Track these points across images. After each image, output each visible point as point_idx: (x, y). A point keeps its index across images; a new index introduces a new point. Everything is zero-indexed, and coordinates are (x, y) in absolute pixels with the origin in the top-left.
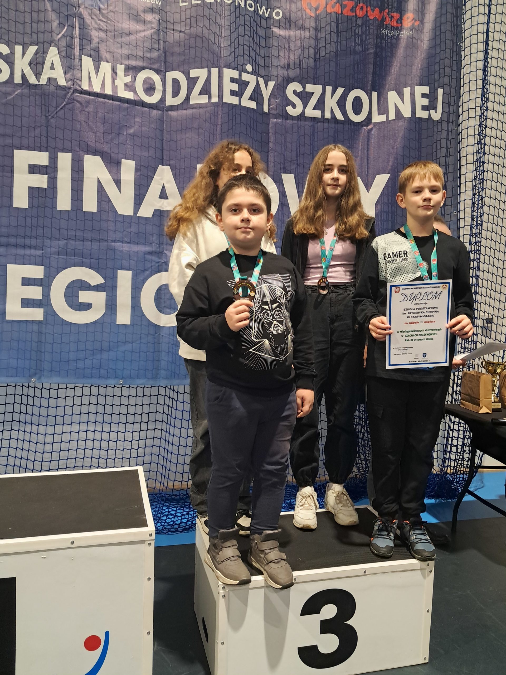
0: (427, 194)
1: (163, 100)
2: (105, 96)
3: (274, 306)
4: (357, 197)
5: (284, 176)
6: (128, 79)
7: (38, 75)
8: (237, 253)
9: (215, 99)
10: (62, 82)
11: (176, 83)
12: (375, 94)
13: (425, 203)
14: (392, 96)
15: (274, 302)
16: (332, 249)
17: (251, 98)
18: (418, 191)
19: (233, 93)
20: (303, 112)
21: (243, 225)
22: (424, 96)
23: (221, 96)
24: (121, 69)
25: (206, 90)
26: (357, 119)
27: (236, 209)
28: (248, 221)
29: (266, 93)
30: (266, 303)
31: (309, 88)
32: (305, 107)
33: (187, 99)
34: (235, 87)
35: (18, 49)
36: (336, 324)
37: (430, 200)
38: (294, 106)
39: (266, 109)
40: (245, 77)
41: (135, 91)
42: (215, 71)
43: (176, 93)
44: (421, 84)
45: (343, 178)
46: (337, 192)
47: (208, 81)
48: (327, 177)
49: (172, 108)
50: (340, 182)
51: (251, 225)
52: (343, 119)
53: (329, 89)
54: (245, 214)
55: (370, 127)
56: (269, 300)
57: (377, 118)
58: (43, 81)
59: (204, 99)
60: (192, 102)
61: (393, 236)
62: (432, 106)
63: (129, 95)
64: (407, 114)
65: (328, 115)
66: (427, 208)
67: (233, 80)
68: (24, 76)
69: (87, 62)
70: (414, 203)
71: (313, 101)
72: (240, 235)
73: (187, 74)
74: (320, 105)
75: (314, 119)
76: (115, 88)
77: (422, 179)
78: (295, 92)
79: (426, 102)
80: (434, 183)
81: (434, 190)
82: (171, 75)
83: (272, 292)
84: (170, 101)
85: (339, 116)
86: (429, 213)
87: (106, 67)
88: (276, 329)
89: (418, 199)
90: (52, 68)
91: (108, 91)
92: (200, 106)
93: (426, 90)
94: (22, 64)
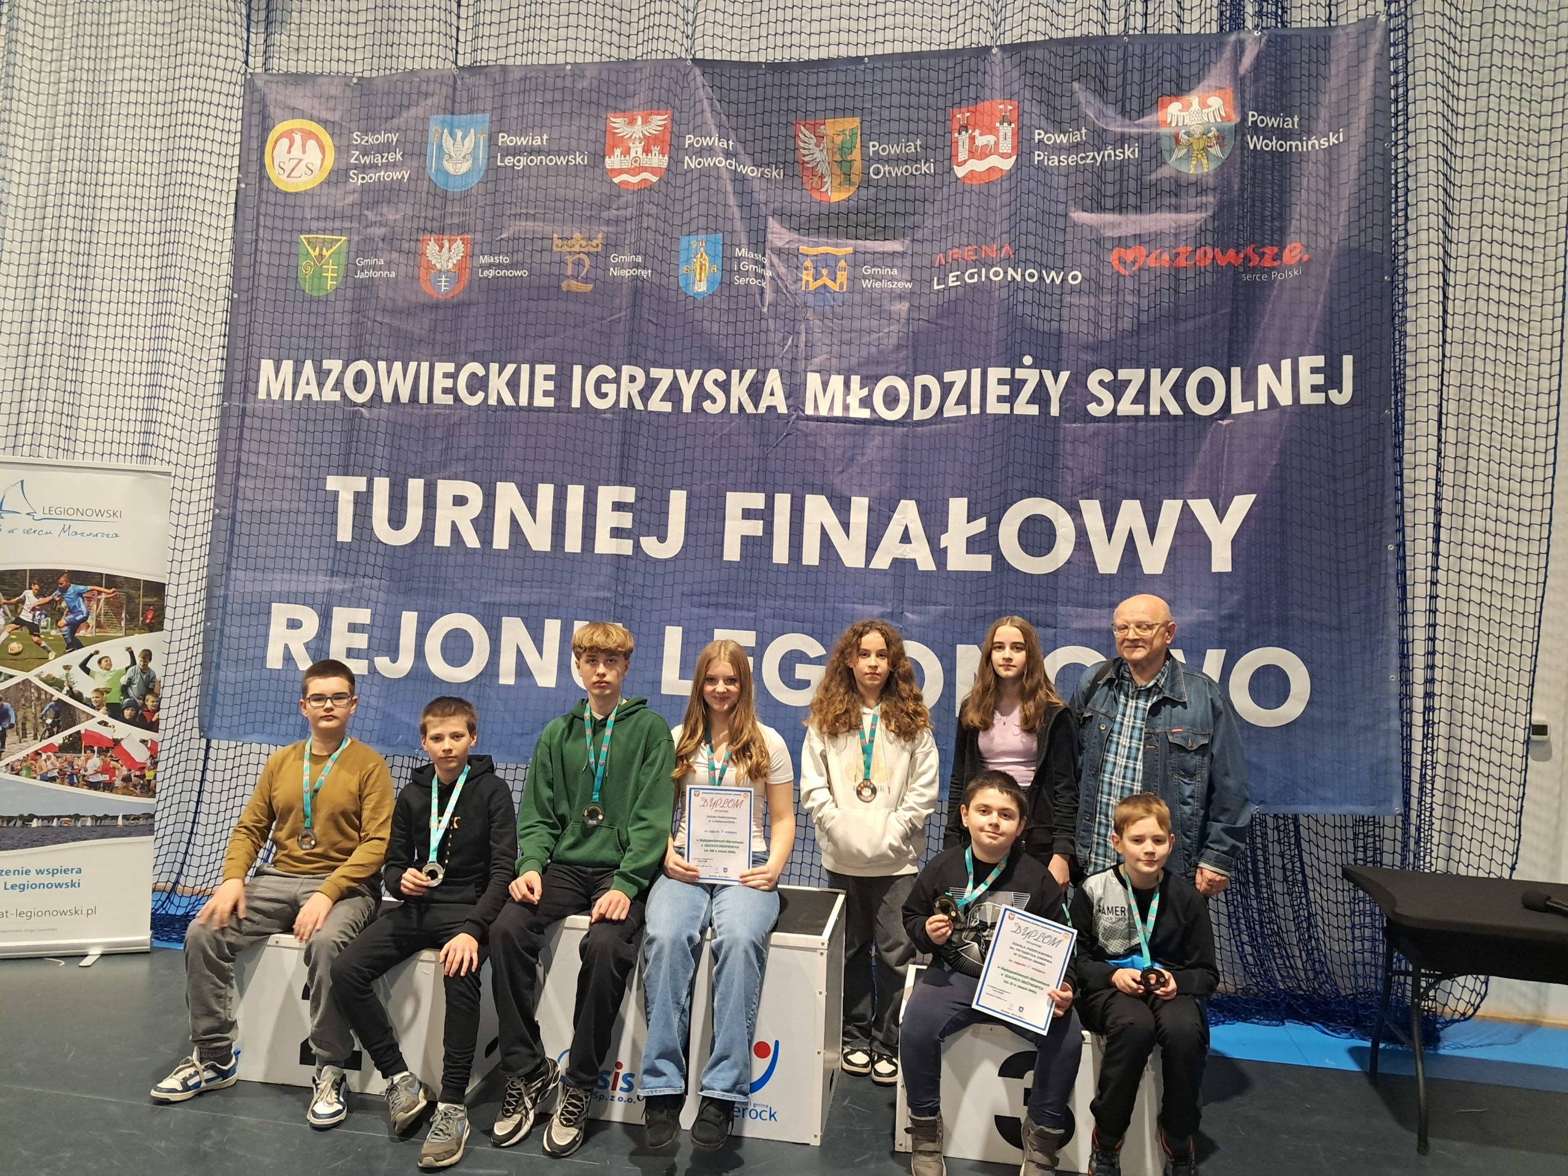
1: (910, 411)
2: (837, 420)
5: (1084, 504)
6: (865, 392)
7: (756, 401)
9: (975, 410)
10: (782, 409)
11: (926, 390)
12: (1236, 372)
14: (1265, 372)
17: (1031, 401)
19: (1001, 399)
20: (1114, 411)
22: (1315, 370)
23: (984, 406)
24: (855, 380)
25: (964, 398)
26: (1203, 410)
29: (1055, 390)
31: (1123, 374)
32: (1117, 402)
33: (941, 410)
34: (1005, 390)
35: (735, 373)
38: (1100, 402)
39: (1055, 411)
40: (1020, 373)
43: (925, 405)
44: (1314, 353)
47: (968, 384)
49: (922, 423)
52: (1181, 413)
53: (1156, 373)
55: (1226, 421)
57: (1239, 407)
58: (762, 409)
59: (962, 411)
60: (946, 415)
62: (1333, 380)
63: (865, 414)
64: (1286, 400)
65: (1155, 410)
67: (1001, 382)
68: (741, 407)
69: (814, 379)
71: (1131, 392)
73: (940, 379)
74: (1143, 395)
75: (1131, 418)
76: (846, 407)
78: (1101, 382)
79: (1319, 379)
82: (921, 380)
84: (919, 414)
85: (1174, 409)
87: (837, 381)
90: (772, 394)
91: (838, 412)
92: (956, 420)
93: (1319, 360)
94: (739, 391)
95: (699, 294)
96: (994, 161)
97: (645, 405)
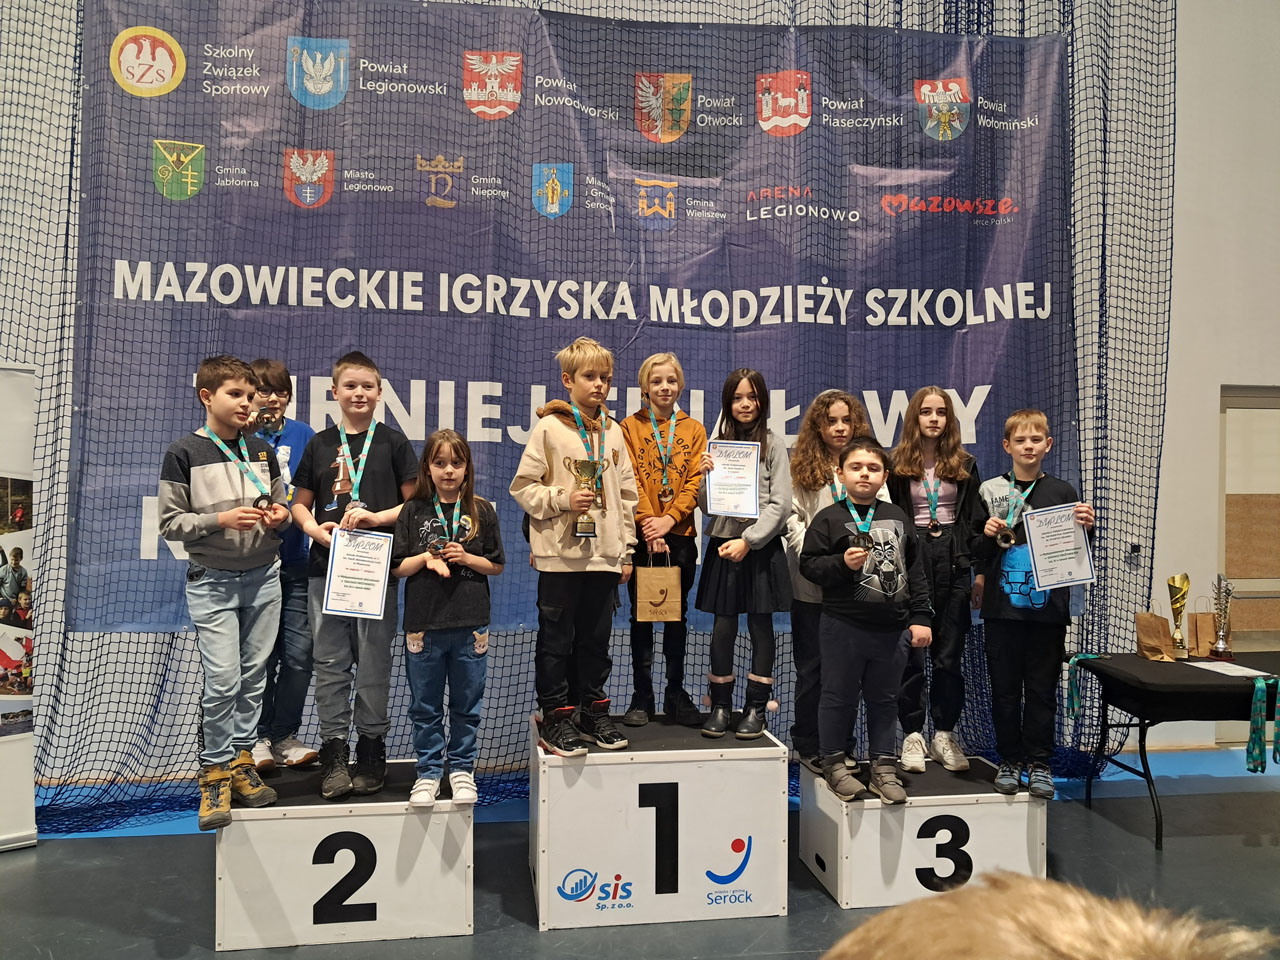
0: (1029, 444)
1: (730, 319)
2: (675, 326)
3: (887, 547)
4: (956, 439)
5: (866, 394)
6: (695, 303)
7: (607, 309)
8: (855, 502)
9: (789, 319)
10: (632, 316)
11: (744, 302)
12: (969, 293)
13: (1027, 452)
14: (990, 294)
15: (886, 543)
16: (936, 491)
17: (828, 313)
18: (1021, 440)
19: (808, 311)
20: (886, 320)
21: (863, 480)
22: (1027, 293)
23: (795, 316)
24: (687, 293)
25: (779, 309)
26: (948, 322)
27: (858, 467)
28: (867, 477)
29: (843, 305)
30: (879, 544)
31: (892, 293)
32: (887, 315)
33: (758, 318)
34: (810, 304)
35: (588, 285)
36: (939, 566)
37: (1031, 449)
38: (875, 315)
39: (843, 321)
40: (821, 291)
41: (702, 318)
42: (788, 289)
43: (744, 314)
44: (1025, 280)
45: (942, 420)
46: (936, 434)
47: (781, 299)
48: (925, 420)
49: (738, 329)
50: (939, 425)
51: (870, 480)
52: (932, 324)
53: (915, 293)
54: (865, 470)
55: (964, 331)
56: (882, 542)
57: (973, 320)
58: (613, 316)
59: (777, 320)
60: (762, 323)
61: (1000, 480)
62: (1039, 302)
63: (696, 321)
64: (1008, 314)
65: (914, 321)
66: (1029, 457)
67: (808, 297)
68: (593, 313)
69: (655, 291)
70: (1018, 452)
71: (897, 307)
72: (859, 489)
73: (757, 294)
74: (906, 310)
75: (898, 327)
76: (682, 316)
77: (1024, 429)
78: (876, 299)
79: (1030, 300)
80: (1035, 433)
81: (1035, 440)
82: (738, 295)
83: (885, 535)
84: (738, 322)
85: (928, 321)
86: (1031, 461)
87: (672, 293)
88: (886, 567)
89: (1020, 447)
90: (623, 303)
91: (676, 319)
92: (770, 327)
93: (1030, 286)
94: (592, 300)
95: (551, 214)
96: (794, 119)
97: (508, 311)
